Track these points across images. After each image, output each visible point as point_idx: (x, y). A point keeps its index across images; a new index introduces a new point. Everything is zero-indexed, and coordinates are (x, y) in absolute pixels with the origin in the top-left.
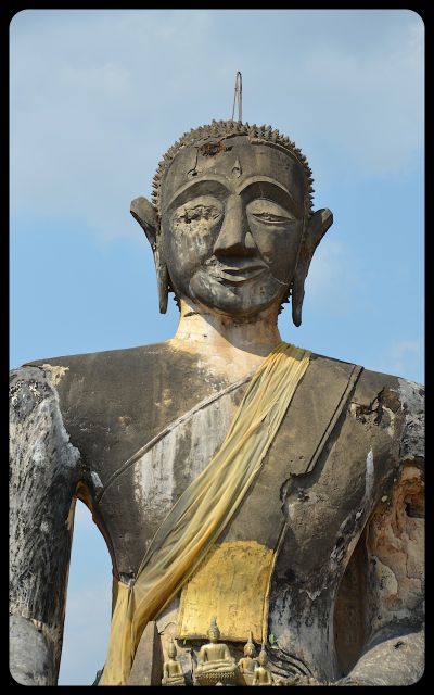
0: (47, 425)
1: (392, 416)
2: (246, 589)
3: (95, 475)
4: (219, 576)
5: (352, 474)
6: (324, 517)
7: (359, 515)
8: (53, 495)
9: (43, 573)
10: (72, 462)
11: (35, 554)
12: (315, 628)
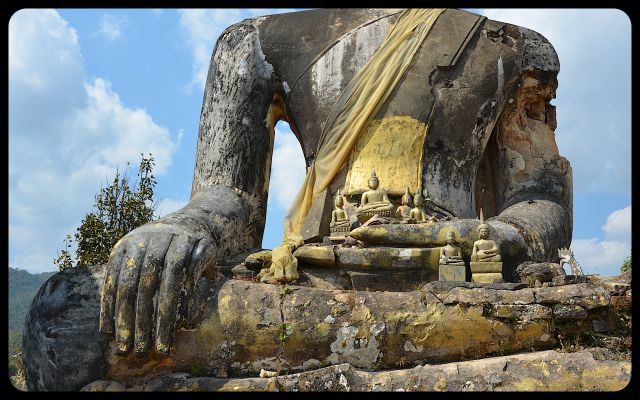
0: (249, 49)
1: (514, 41)
2: (402, 154)
3: (285, 84)
4: (379, 145)
5: (487, 71)
6: (465, 100)
7: (493, 104)
8: (252, 99)
9: (244, 155)
10: (268, 75)
11: (238, 140)
12: (461, 191)
